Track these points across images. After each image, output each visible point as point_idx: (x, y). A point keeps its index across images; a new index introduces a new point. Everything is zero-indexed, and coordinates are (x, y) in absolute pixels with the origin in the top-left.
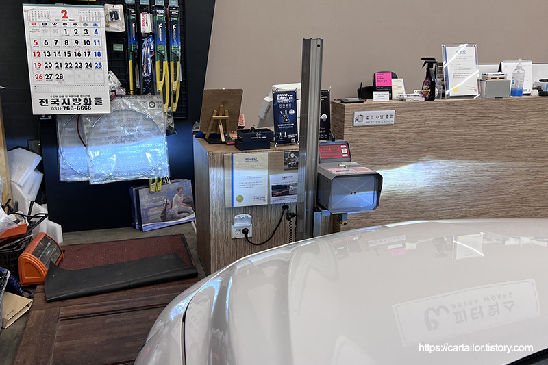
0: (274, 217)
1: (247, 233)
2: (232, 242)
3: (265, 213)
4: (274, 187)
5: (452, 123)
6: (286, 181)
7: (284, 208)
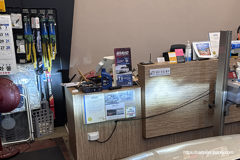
0: (111, 127)
2: (88, 142)
3: (106, 125)
4: (108, 111)
5: (199, 73)
6: (115, 107)
7: (116, 121)
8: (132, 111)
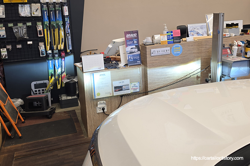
0: (117, 102)
1: (104, 109)
2: (97, 115)
3: (112, 99)
4: (115, 88)
5: (197, 51)
6: (121, 84)
7: (122, 96)
8: (136, 86)
